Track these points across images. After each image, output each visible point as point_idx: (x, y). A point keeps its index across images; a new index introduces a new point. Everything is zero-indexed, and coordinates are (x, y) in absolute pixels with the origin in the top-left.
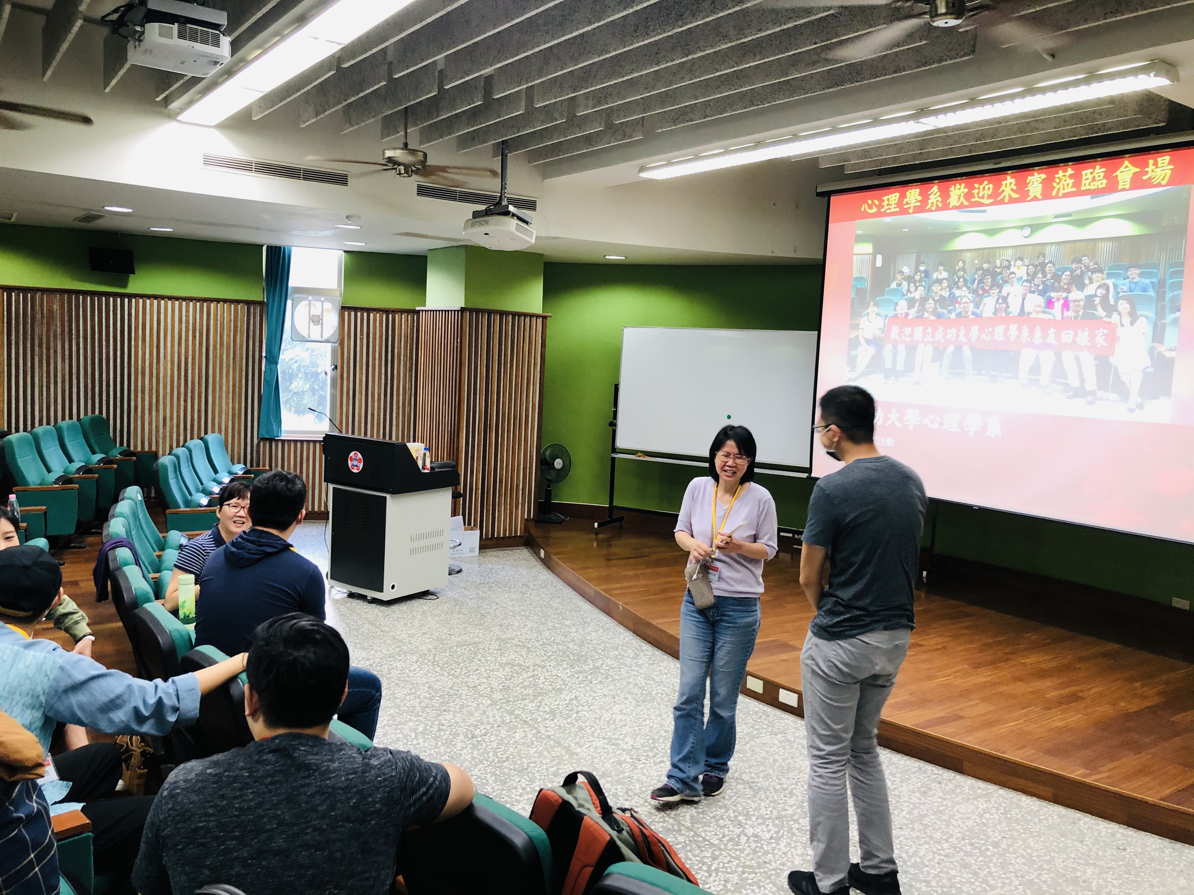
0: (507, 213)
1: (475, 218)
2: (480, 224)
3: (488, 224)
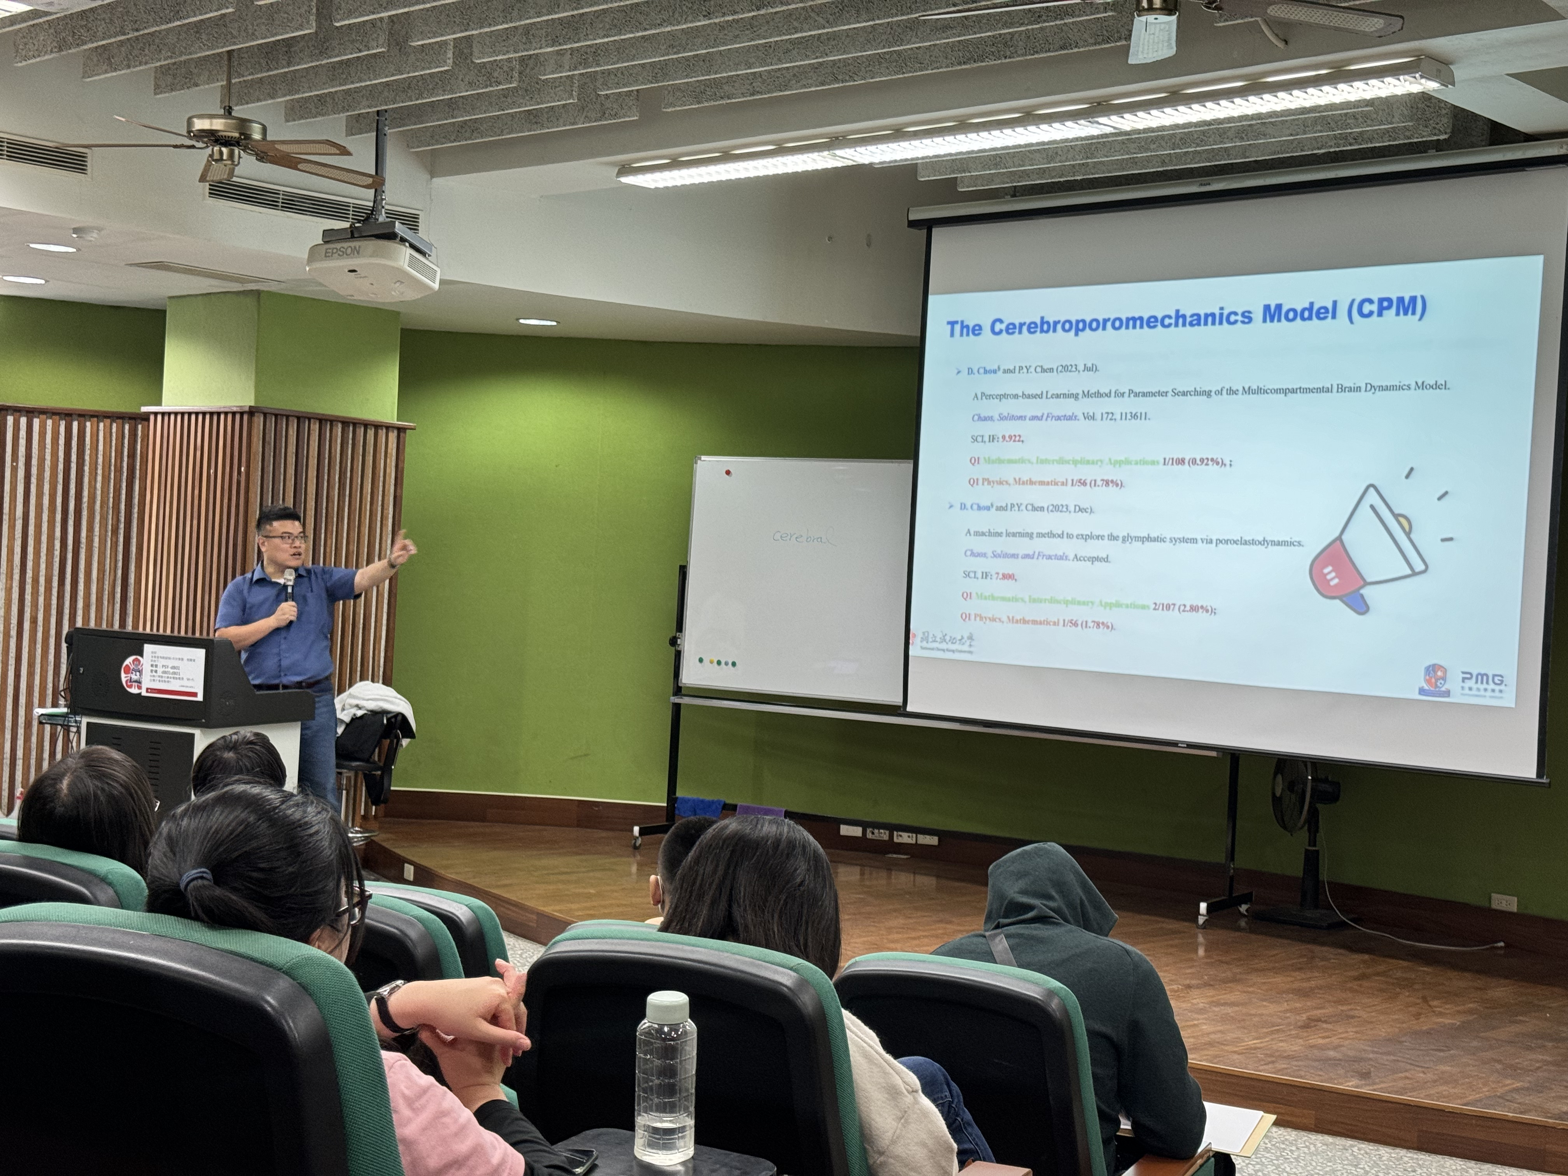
0: (391, 236)
1: (329, 242)
2: (343, 254)
3: (358, 253)
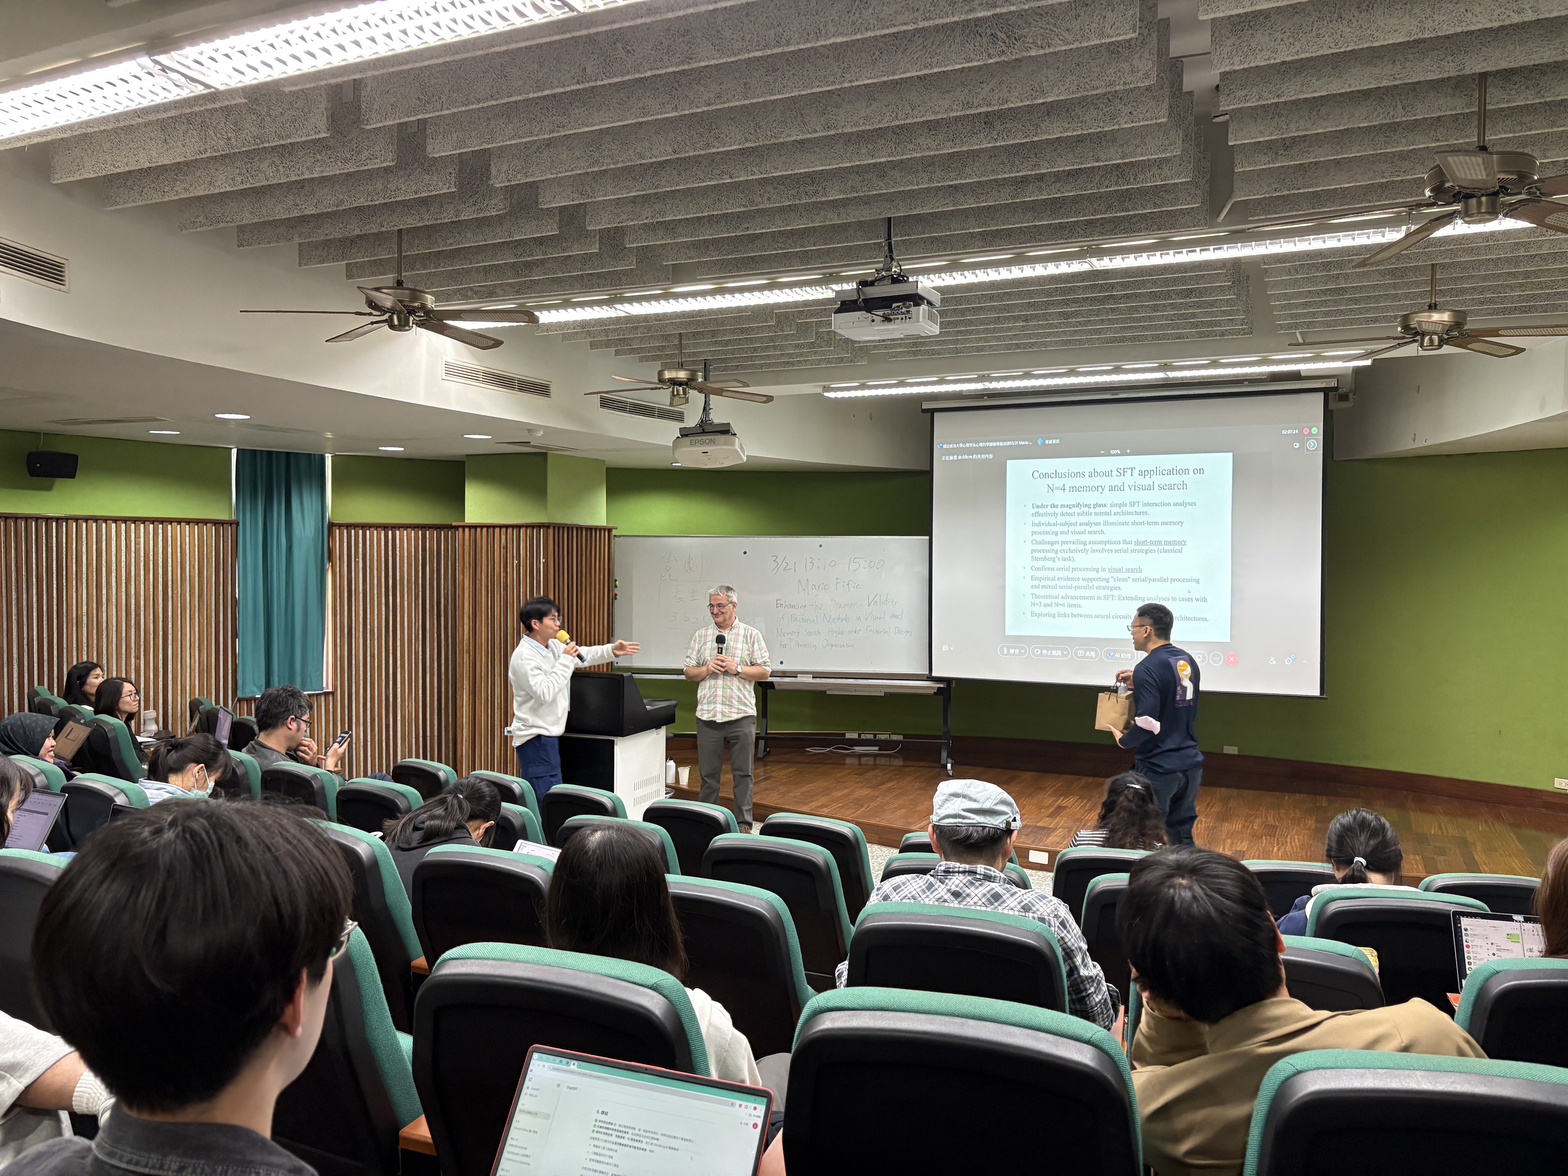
1: (687, 435)
2: (703, 443)
3: (714, 443)
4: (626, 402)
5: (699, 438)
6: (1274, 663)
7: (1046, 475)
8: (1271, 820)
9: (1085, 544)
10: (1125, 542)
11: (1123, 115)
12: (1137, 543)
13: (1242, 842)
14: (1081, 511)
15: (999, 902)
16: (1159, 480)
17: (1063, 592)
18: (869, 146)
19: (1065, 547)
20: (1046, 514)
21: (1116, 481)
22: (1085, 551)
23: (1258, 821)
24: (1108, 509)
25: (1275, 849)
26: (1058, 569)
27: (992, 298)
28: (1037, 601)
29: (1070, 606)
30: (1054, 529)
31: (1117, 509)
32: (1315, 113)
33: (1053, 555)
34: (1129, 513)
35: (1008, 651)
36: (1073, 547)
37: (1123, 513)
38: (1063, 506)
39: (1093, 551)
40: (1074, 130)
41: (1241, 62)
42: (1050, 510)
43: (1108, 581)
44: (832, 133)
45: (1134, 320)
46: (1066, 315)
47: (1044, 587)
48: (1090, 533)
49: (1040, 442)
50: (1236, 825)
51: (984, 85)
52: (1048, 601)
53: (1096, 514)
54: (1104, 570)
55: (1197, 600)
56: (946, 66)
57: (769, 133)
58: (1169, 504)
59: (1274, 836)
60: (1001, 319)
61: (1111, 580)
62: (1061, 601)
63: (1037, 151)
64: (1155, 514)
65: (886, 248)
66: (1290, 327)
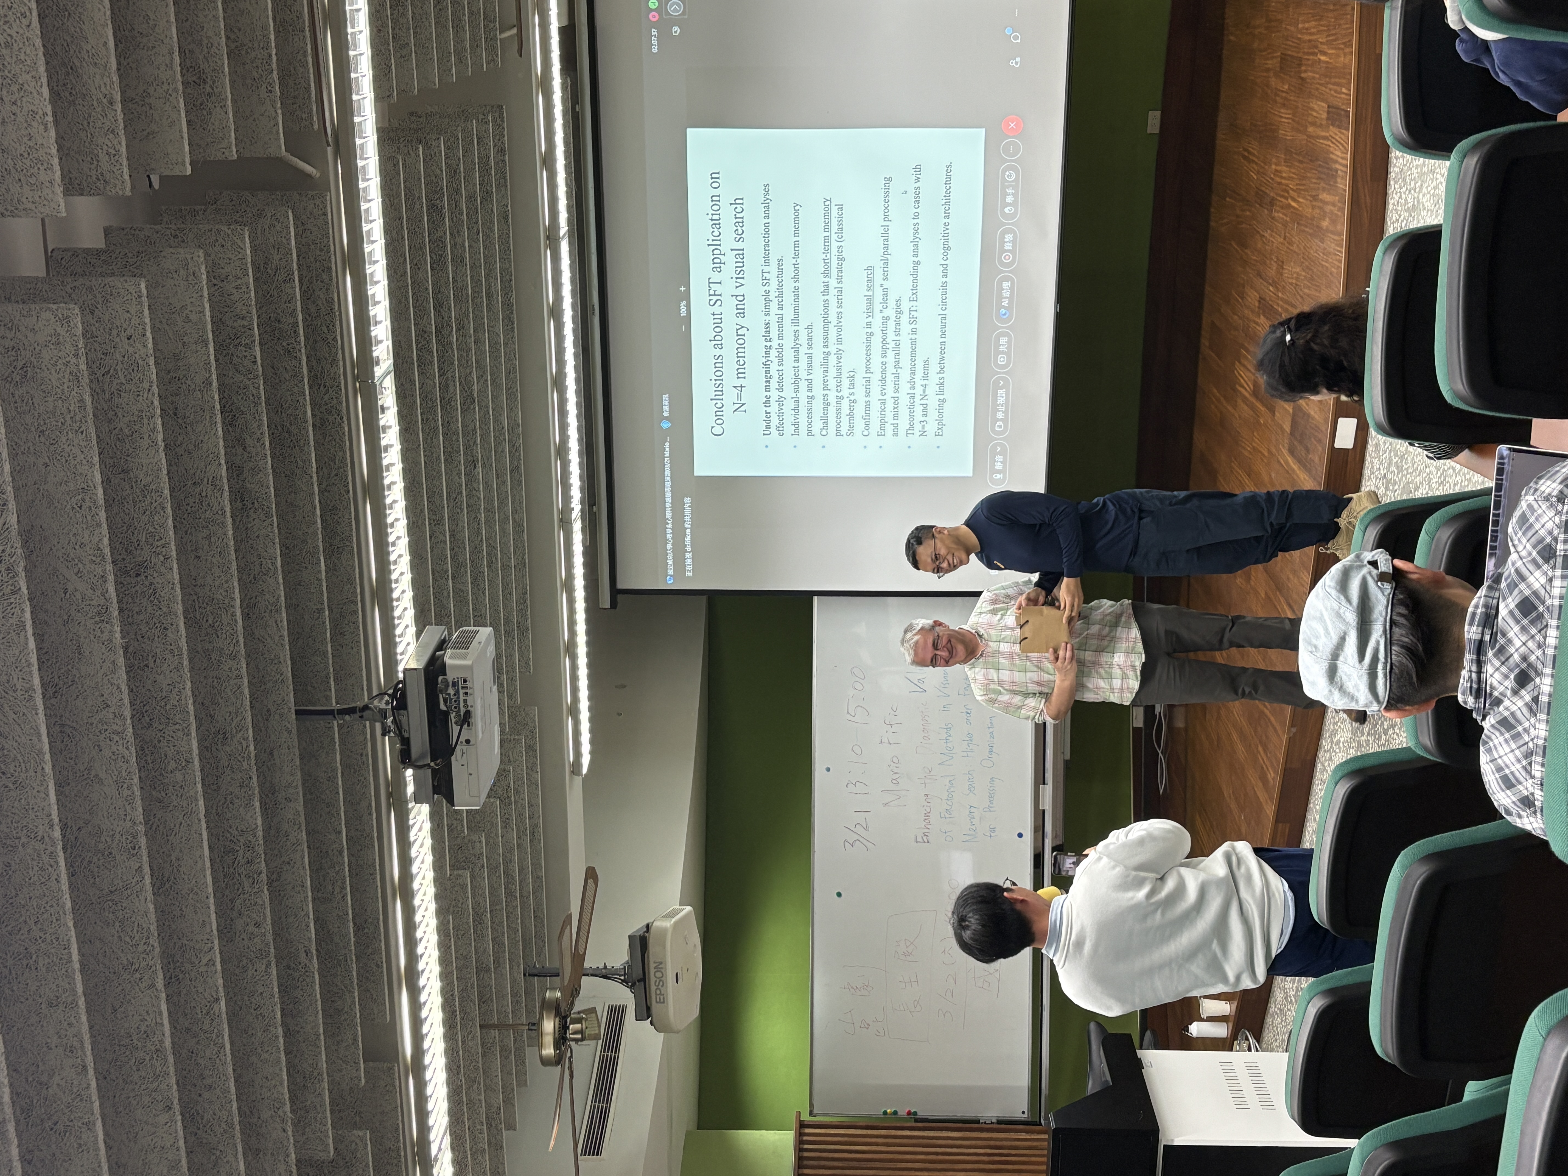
1: (648, 1009)
2: (662, 981)
3: (661, 963)
4: (593, 1109)
5: (653, 988)
6: (1018, 59)
7: (719, 414)
8: (1273, 63)
9: (829, 353)
10: (826, 292)
11: (131, 350)
12: (827, 273)
13: (1312, 109)
14: (776, 360)
15: (1537, 602)
16: (728, 241)
17: (905, 388)
18: (170, 768)
19: (832, 383)
20: (780, 414)
21: (729, 307)
22: (839, 354)
23: (1274, 82)
24: (773, 319)
25: (1323, 58)
26: (868, 394)
27: (437, 523)
28: (918, 427)
29: (926, 376)
30: (803, 401)
31: (774, 306)
32: (145, 40)
33: (845, 403)
34: (780, 287)
35: (999, 472)
36: (833, 372)
37: (780, 295)
38: (767, 389)
39: (839, 341)
40: (154, 430)
41: (50, 168)
42: (774, 408)
43: (887, 318)
44: (143, 841)
45: (477, 293)
46: (468, 400)
47: (896, 416)
48: (810, 347)
49: (665, 425)
50: (1284, 117)
51: (70, 588)
52: (918, 410)
53: (780, 337)
54: (869, 325)
55: (917, 180)
56: (29, 665)
57: (141, 948)
58: (766, 225)
59: (1300, 59)
60: (472, 502)
61: (886, 313)
62: (919, 390)
63: (190, 483)
64: (781, 246)
65: (347, 717)
66: (491, 49)
